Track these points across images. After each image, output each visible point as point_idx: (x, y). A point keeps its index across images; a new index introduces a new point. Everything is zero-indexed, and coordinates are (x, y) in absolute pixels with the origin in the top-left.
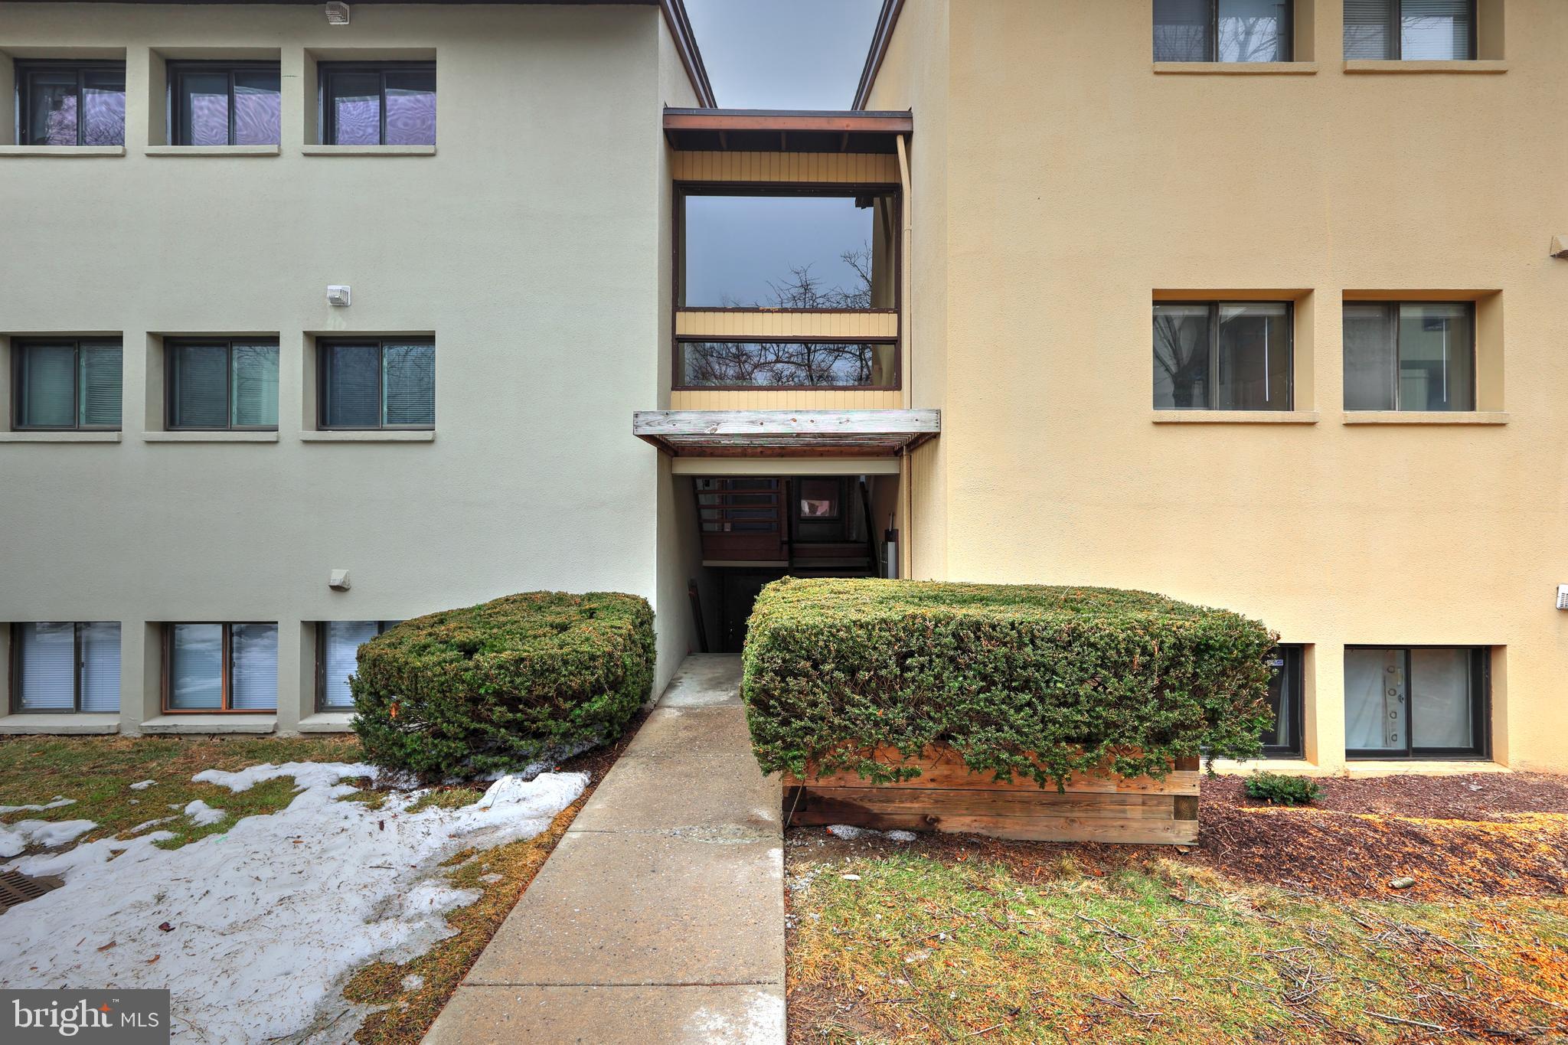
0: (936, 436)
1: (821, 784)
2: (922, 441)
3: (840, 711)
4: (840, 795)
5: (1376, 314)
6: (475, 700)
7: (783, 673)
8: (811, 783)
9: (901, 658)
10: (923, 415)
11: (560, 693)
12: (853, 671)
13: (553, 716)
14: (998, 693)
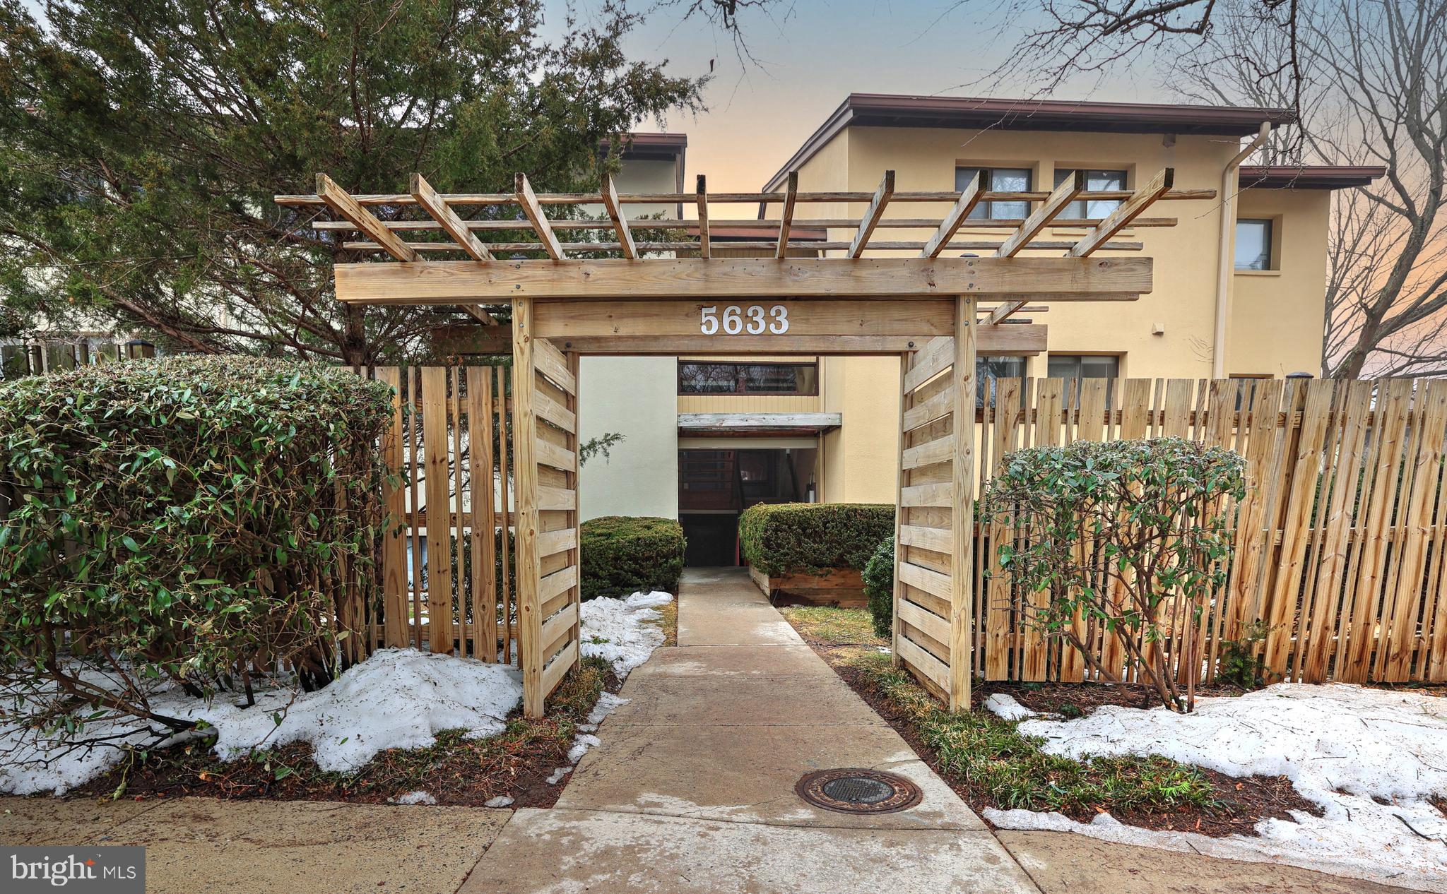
0: (839, 427)
1: (786, 587)
2: (831, 430)
3: (799, 545)
4: (796, 592)
5: (1070, 362)
6: (617, 559)
7: (776, 530)
8: (783, 587)
9: (824, 524)
10: (833, 416)
11: (658, 555)
12: (804, 530)
13: (654, 566)
14: (864, 537)
